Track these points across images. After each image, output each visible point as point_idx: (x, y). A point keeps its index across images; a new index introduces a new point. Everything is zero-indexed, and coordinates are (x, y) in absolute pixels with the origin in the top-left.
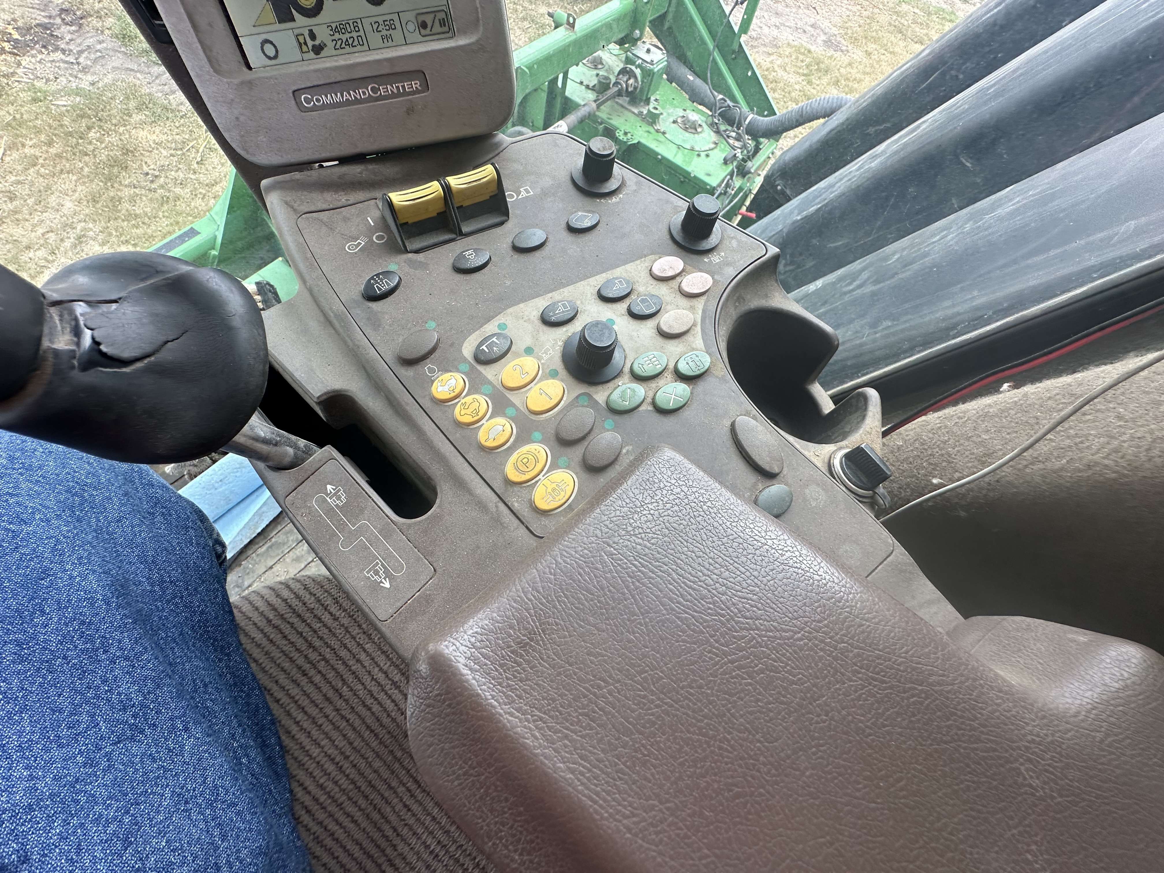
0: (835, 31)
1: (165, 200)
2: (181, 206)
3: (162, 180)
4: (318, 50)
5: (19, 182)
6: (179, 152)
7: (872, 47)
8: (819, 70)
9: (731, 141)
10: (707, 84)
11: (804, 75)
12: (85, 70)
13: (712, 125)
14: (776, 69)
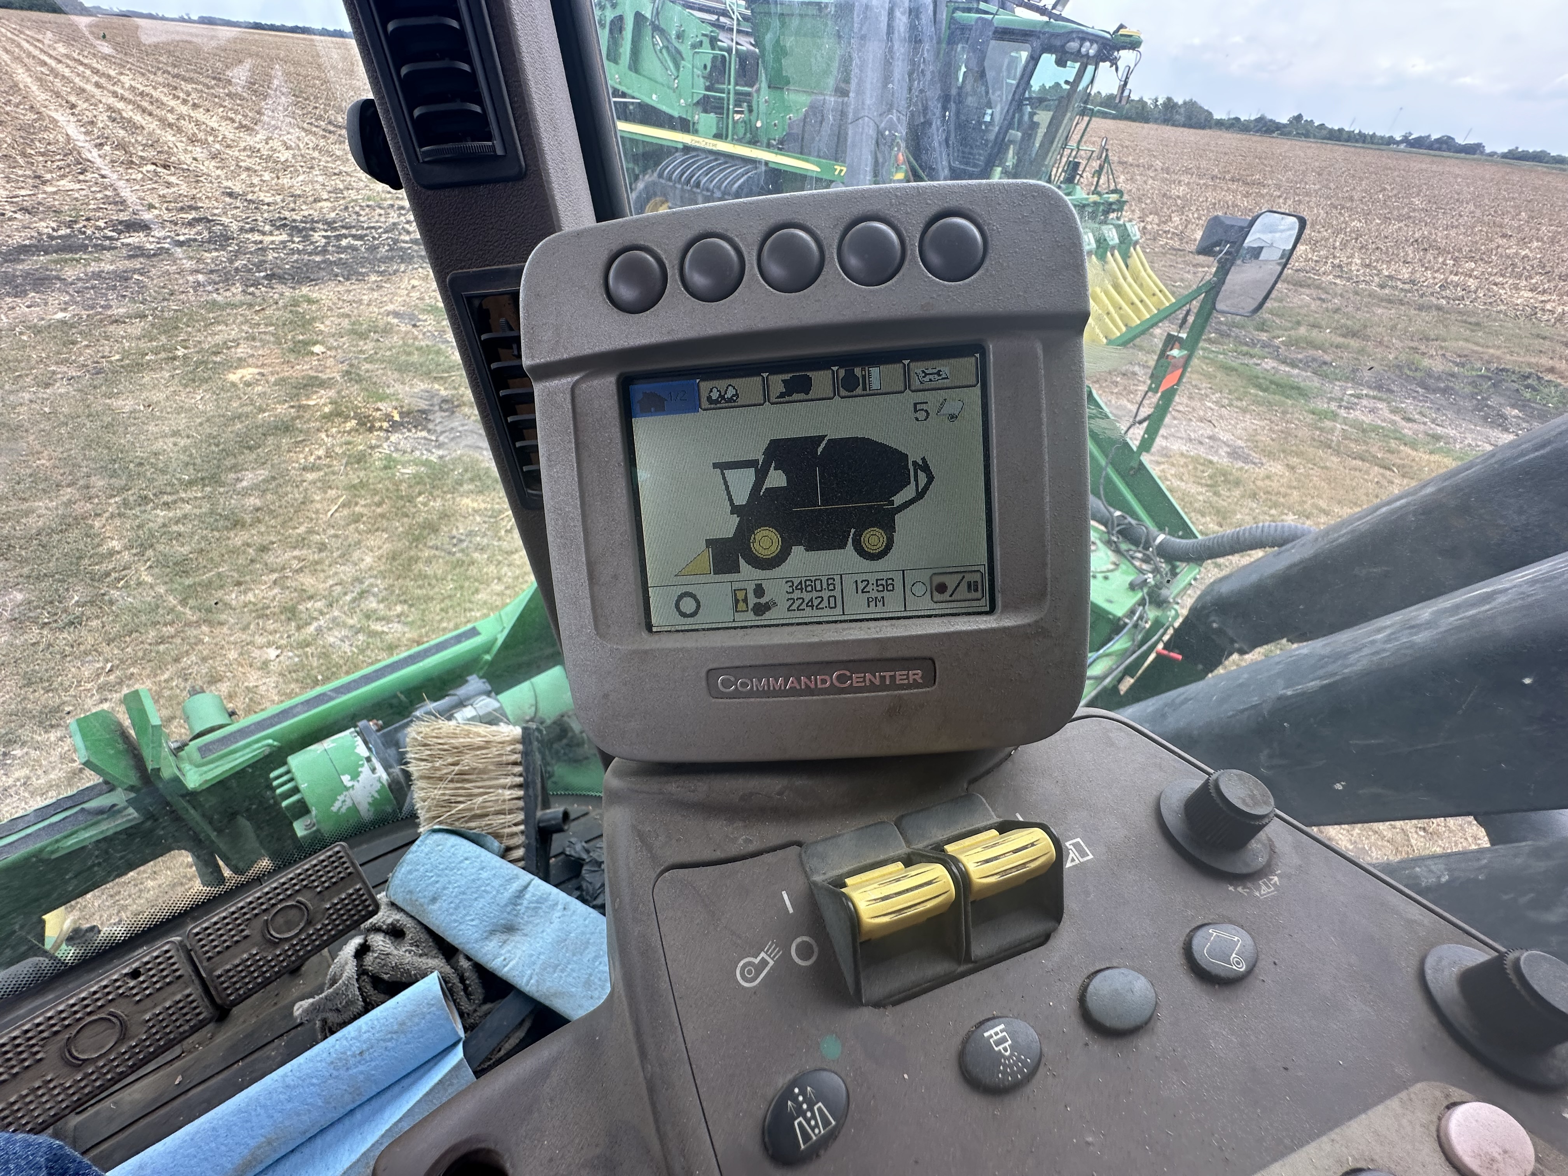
0: (1240, 443)
1: (460, 563)
2: (473, 571)
3: (465, 544)
4: (760, 609)
5: (336, 536)
6: (492, 520)
7: (1294, 461)
8: (1226, 481)
9: (1137, 563)
10: (1100, 498)
11: (1207, 485)
12: (440, 446)
13: (1109, 543)
14: (1169, 477)
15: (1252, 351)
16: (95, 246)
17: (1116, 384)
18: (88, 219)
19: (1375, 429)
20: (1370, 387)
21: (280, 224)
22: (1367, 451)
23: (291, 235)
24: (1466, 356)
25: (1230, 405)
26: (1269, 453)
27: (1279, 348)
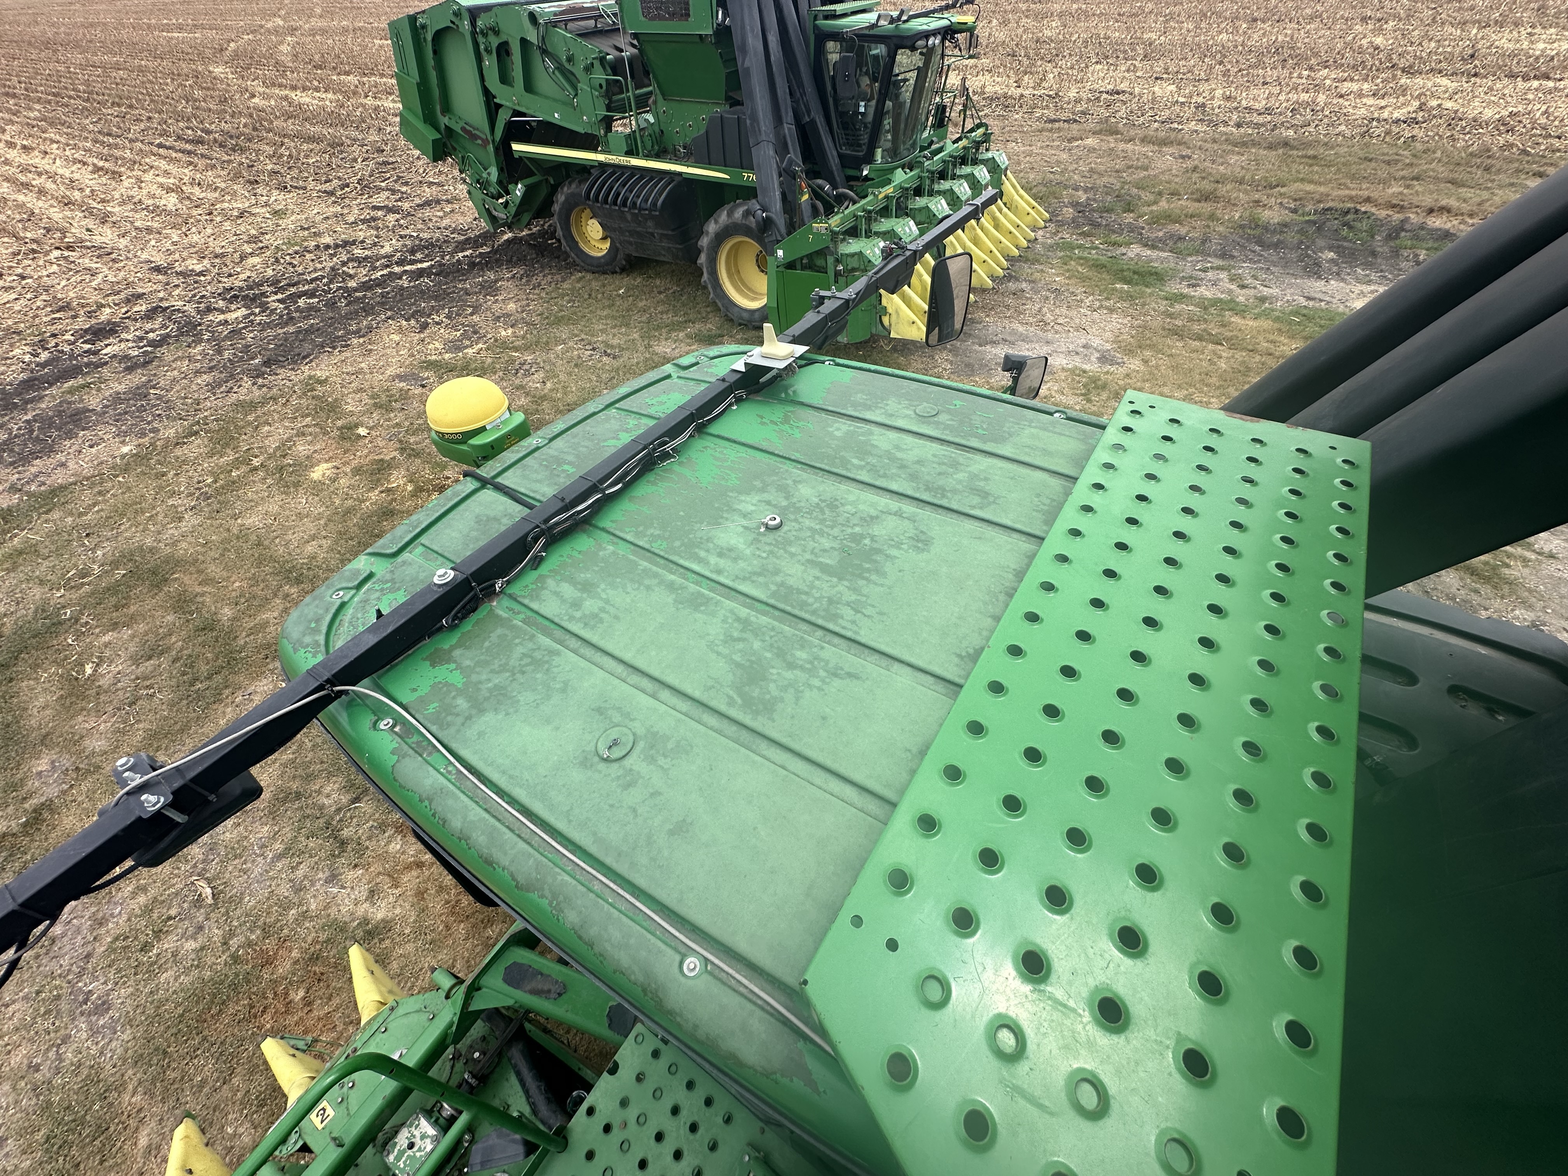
15: (1120, 239)
16: (87, 365)
17: (1008, 307)
18: (54, 335)
19: (1215, 302)
20: (1216, 256)
21: (232, 296)
22: (1205, 330)
23: (247, 307)
24: (1300, 199)
25: (1101, 307)
26: (1129, 352)
27: (1143, 228)
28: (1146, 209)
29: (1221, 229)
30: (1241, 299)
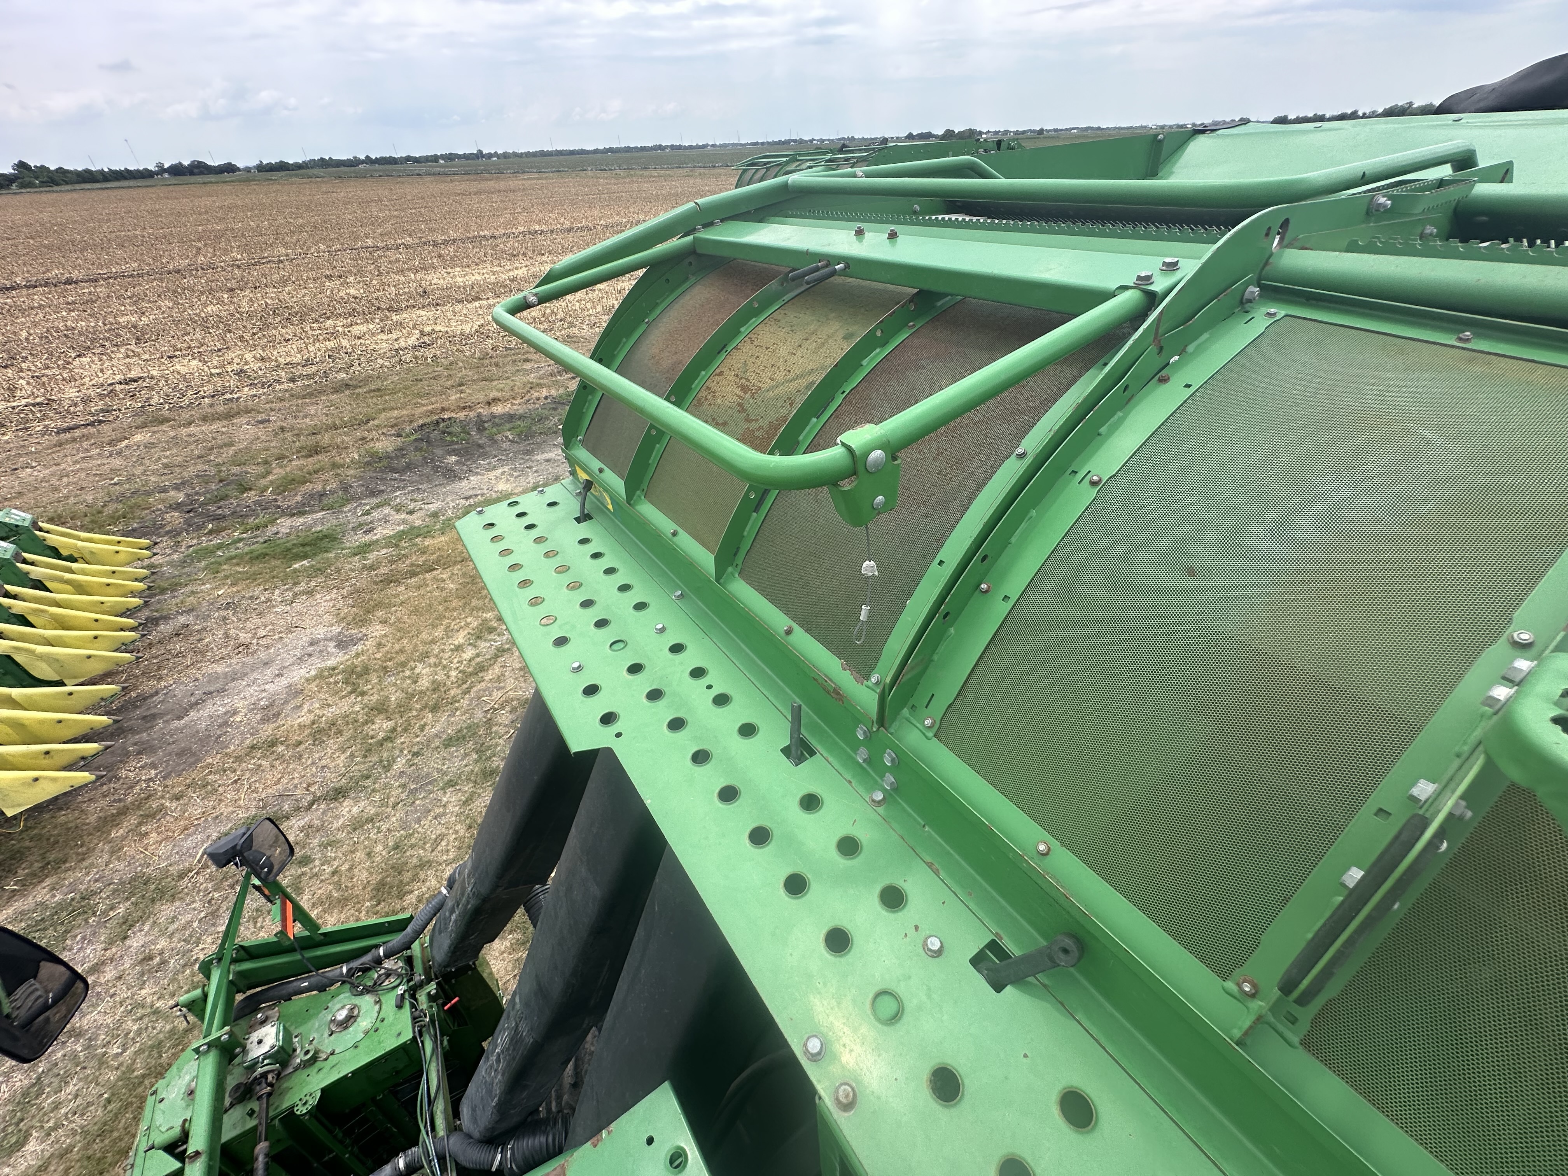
0: (336, 629)
7: (380, 613)
8: (359, 676)
11: (351, 693)
15: (259, 521)
19: (400, 536)
20: (367, 497)
22: (411, 564)
24: (396, 425)
25: (295, 595)
26: (362, 622)
27: (276, 500)
28: (263, 482)
29: (351, 472)
30: (418, 523)
